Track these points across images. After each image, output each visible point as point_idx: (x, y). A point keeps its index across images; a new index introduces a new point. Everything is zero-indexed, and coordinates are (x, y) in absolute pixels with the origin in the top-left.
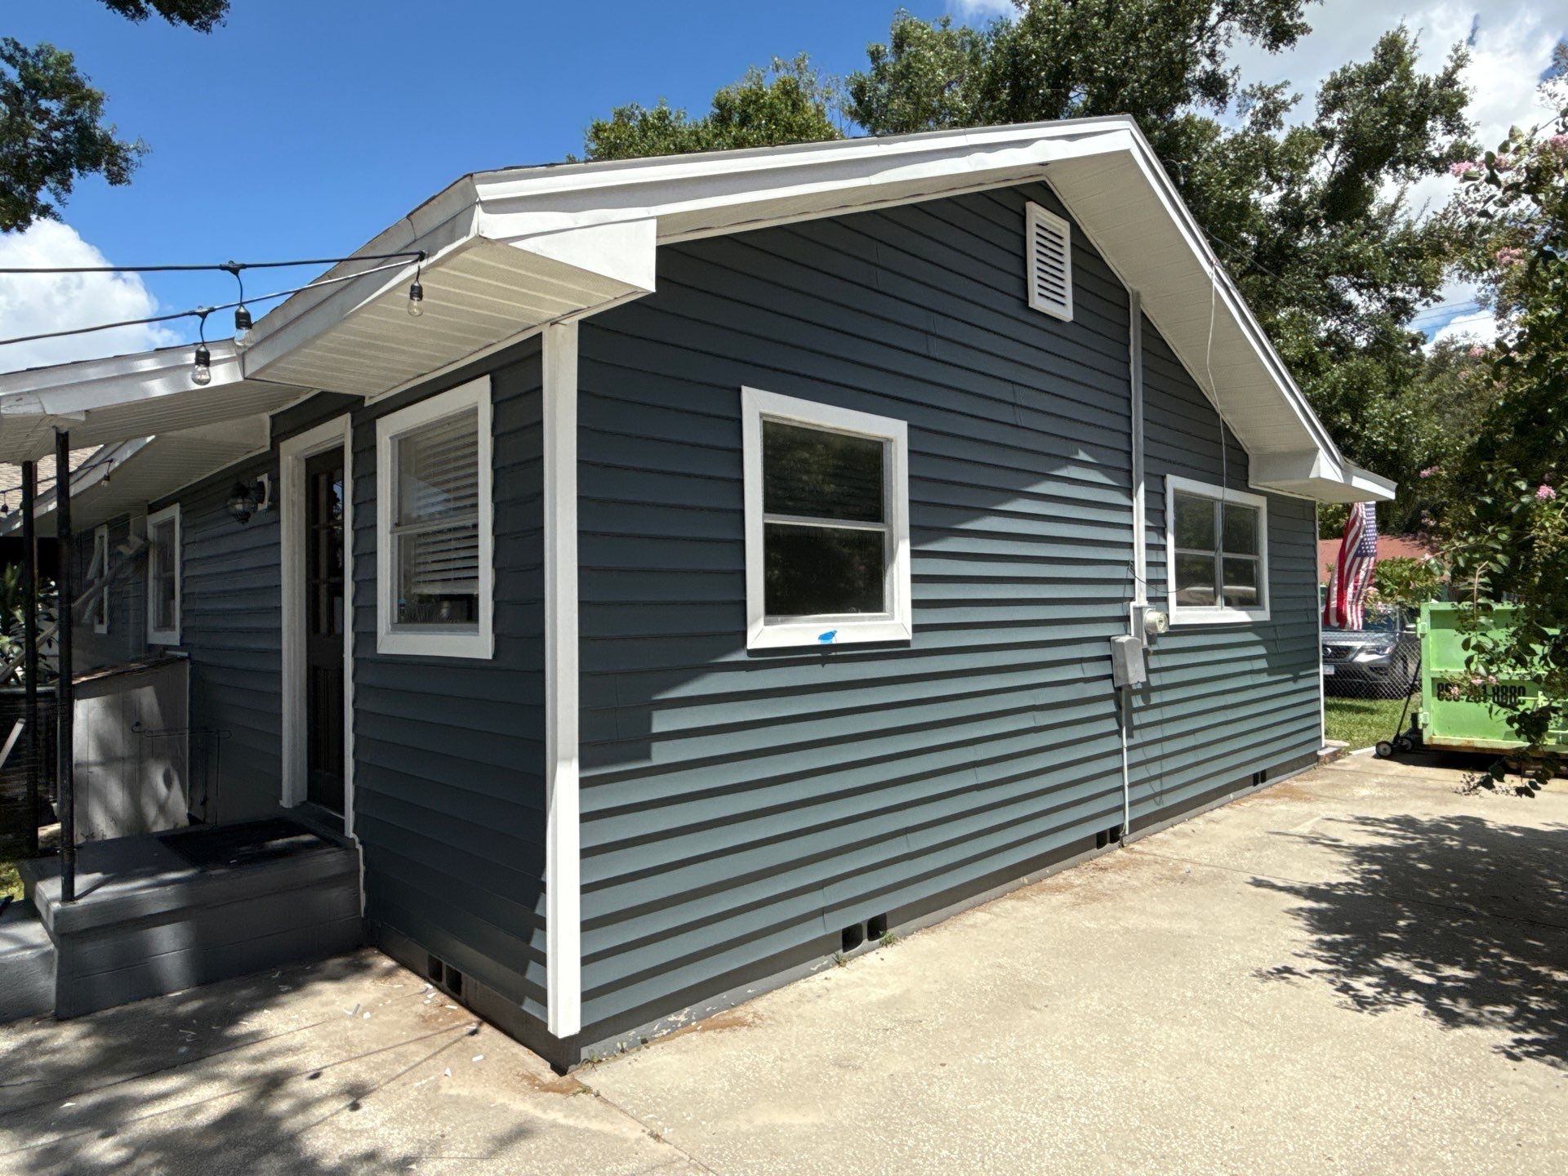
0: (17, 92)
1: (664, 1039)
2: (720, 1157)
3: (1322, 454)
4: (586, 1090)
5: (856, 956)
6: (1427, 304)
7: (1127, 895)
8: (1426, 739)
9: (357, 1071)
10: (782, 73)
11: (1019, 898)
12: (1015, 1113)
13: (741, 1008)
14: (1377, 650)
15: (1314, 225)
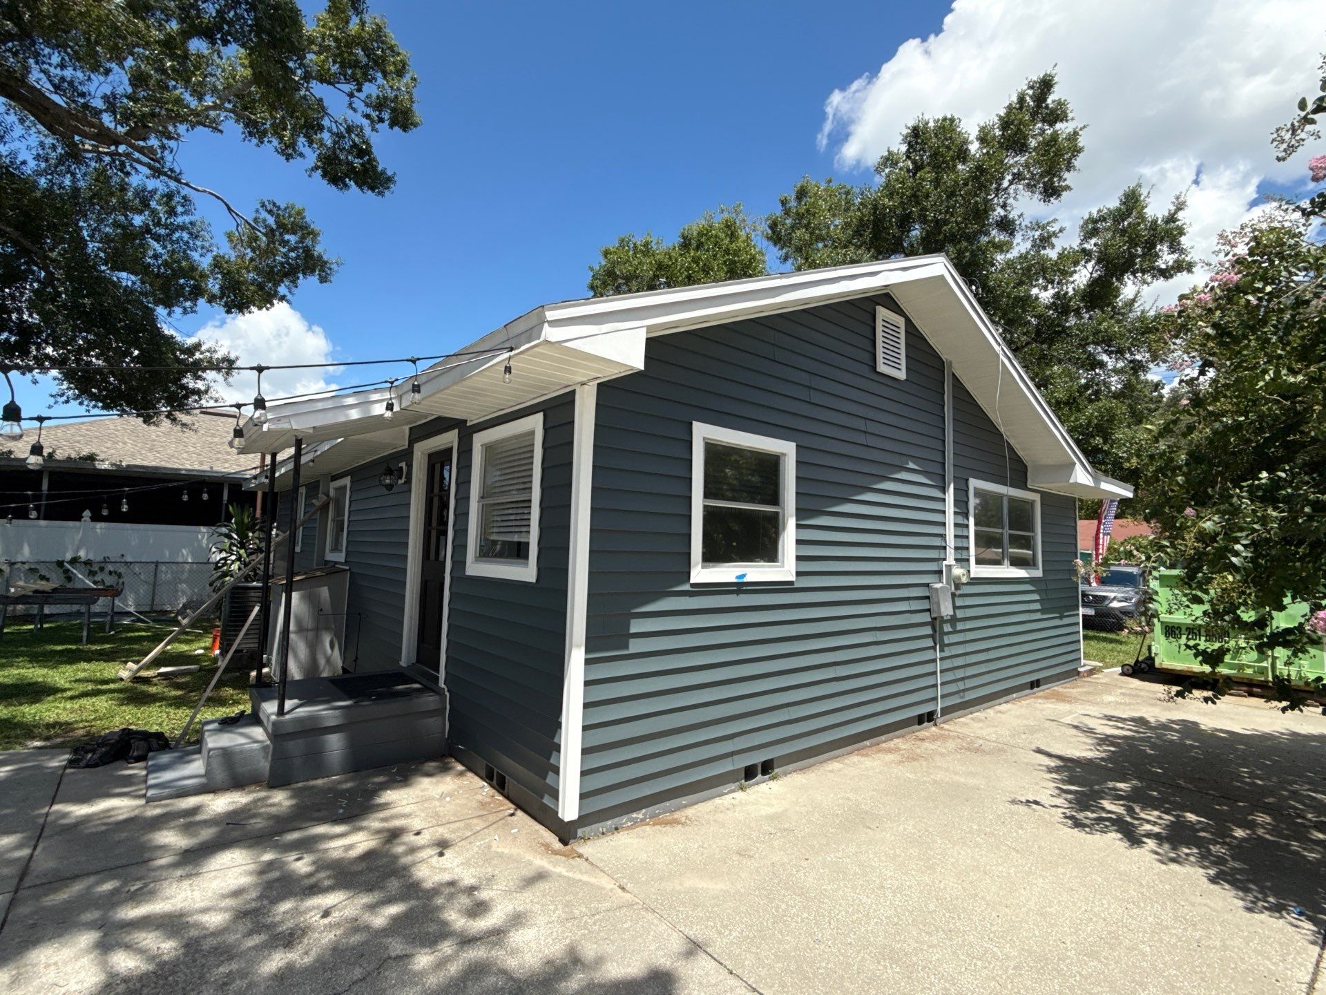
0: (272, 230)
1: (629, 828)
2: (662, 905)
3: (1078, 466)
4: (580, 856)
5: (753, 785)
6: (1158, 364)
7: (937, 758)
8: (1157, 665)
9: (443, 832)
10: (726, 215)
11: (863, 755)
12: (852, 894)
13: (678, 813)
14: (1126, 600)
15: (1077, 312)
